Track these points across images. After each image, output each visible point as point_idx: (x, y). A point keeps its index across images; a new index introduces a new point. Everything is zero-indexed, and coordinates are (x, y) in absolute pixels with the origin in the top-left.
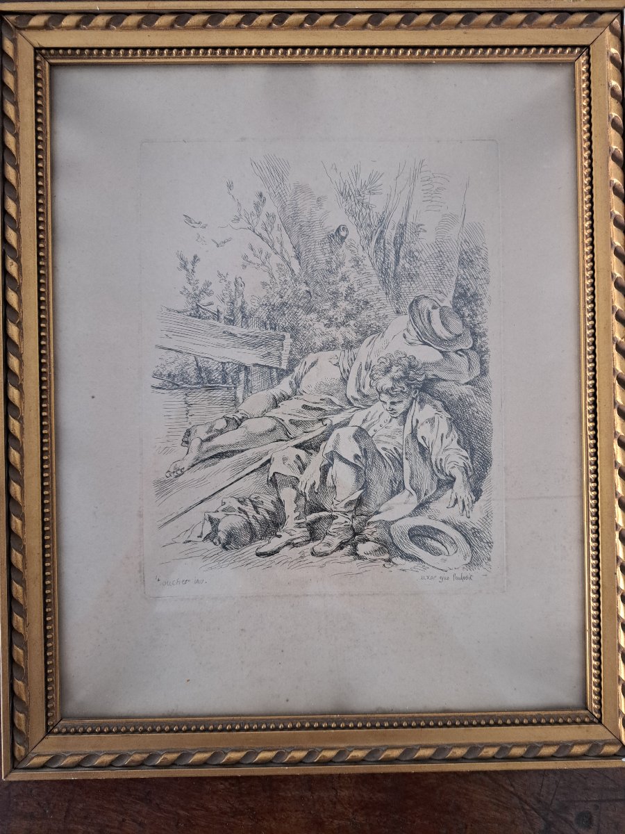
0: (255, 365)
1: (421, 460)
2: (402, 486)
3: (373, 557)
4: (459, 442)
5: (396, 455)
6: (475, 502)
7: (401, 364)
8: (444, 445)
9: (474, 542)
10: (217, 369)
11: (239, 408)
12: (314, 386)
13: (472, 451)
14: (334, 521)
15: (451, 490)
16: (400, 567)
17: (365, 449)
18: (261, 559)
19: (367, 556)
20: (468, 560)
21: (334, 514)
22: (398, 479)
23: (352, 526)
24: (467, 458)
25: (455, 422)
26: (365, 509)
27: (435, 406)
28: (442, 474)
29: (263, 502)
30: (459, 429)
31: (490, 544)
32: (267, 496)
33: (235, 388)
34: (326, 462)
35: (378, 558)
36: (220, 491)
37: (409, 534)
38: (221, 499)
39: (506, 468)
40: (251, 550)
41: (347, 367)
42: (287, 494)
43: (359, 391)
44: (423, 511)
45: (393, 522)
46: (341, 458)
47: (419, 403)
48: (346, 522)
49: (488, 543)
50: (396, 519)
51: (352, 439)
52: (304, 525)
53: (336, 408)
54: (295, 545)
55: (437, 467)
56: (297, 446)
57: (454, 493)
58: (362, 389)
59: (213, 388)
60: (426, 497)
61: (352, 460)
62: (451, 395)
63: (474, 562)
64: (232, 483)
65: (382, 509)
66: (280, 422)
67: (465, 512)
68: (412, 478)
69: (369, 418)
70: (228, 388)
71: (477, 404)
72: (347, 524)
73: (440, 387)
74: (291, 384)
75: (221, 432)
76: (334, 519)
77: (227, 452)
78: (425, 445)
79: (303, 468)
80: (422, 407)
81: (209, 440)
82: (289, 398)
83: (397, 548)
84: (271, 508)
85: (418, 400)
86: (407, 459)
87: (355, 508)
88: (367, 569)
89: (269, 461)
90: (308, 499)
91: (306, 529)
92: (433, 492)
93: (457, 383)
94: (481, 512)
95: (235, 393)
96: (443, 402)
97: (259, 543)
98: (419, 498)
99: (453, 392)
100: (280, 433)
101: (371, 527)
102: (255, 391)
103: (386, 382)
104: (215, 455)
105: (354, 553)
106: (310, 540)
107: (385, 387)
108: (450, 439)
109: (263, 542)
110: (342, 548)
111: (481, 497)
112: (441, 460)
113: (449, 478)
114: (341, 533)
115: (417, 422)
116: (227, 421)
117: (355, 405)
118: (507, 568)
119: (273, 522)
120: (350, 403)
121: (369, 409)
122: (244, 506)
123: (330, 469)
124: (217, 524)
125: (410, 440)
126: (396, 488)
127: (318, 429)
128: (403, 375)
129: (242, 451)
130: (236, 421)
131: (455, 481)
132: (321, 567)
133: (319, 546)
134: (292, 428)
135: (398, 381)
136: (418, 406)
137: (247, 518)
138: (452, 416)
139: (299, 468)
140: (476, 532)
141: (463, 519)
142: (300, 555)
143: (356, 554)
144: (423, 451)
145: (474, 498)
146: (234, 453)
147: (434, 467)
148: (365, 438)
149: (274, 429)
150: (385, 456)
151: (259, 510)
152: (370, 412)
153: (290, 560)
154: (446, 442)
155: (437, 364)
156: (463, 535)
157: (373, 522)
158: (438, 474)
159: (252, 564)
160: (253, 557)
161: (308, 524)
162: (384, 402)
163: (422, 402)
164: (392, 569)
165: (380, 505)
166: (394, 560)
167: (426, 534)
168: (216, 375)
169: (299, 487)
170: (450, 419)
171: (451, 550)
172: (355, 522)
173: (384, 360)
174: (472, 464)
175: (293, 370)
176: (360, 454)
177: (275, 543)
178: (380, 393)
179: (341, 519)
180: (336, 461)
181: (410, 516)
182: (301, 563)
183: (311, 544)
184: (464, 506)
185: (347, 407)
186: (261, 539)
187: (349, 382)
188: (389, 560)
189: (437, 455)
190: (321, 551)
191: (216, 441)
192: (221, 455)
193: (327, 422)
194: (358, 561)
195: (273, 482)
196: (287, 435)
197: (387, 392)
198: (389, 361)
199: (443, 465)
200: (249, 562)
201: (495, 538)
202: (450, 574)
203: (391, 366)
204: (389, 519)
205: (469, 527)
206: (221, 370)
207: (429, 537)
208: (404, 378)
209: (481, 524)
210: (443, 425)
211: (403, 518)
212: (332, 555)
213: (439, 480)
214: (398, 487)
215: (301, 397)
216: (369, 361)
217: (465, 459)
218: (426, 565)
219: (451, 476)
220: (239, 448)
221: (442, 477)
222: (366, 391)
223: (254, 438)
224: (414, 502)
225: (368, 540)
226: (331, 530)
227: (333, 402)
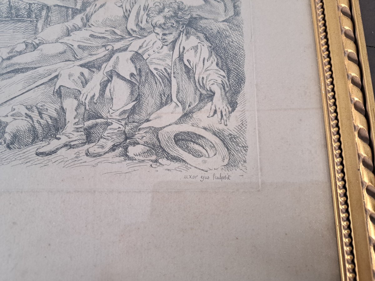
0: (55, 6)
1: (186, 77)
2: (169, 99)
3: (141, 158)
4: (217, 64)
5: (166, 74)
6: (231, 112)
7: (171, 7)
8: (205, 67)
9: (230, 147)
10: (24, 8)
11: (38, 36)
12: (101, 21)
13: (229, 71)
14: (109, 127)
15: (211, 103)
16: (166, 167)
17: (140, 69)
18: (40, 158)
19: (137, 158)
20: (226, 161)
21: (109, 120)
22: (167, 93)
23: (124, 131)
24: (224, 77)
25: (215, 49)
26: (137, 117)
27: (198, 37)
28: (204, 89)
29: (47, 109)
30: (217, 54)
31: (245, 148)
32: (52, 105)
33: (37, 21)
34: (106, 79)
35: (146, 159)
36: (12, 99)
37: (174, 139)
38: (11, 106)
39: (257, 85)
40: (33, 149)
41: (128, 8)
42: (70, 104)
43: (137, 25)
44: (188, 120)
45: (161, 129)
46: (119, 76)
47: (186, 35)
48: (119, 128)
49: (243, 147)
50: (163, 126)
51: (130, 61)
52: (82, 130)
53: (117, 37)
54: (71, 147)
55: (200, 84)
56: (81, 66)
57: (214, 105)
58: (140, 24)
59: (19, 21)
60: (190, 108)
61: (128, 78)
62: (212, 29)
63: (231, 164)
64: (23, 93)
65: (152, 117)
66: (71, 47)
67: (223, 121)
68: (178, 92)
69: (144, 45)
70: (31, 21)
71: (232, 36)
72: (120, 129)
73: (202, 23)
74: (82, 19)
75: (20, 53)
76: (109, 125)
77: (22, 69)
78: (190, 67)
79: (85, 83)
80: (187, 38)
81: (9, 59)
82: (80, 29)
83: (164, 150)
84: (54, 114)
85: (185, 32)
86: (174, 77)
87: (128, 117)
88: (136, 168)
89: (57, 77)
90: (87, 108)
91: (83, 133)
92: (196, 104)
93: (216, 21)
94: (237, 121)
95: (37, 25)
96: (205, 35)
97: (40, 144)
98: (184, 109)
99: (213, 27)
100: (69, 55)
101: (141, 132)
102: (53, 24)
103: (159, 19)
104: (12, 71)
105: (125, 154)
106: (85, 143)
107: (158, 23)
108: (210, 62)
109: (43, 143)
110: (114, 150)
111: (236, 109)
112: (203, 78)
113: (209, 93)
114: (114, 137)
115: (184, 48)
116: (26, 46)
117: (133, 35)
118: (261, 170)
119: (54, 126)
120: (129, 34)
121: (145, 39)
122: (30, 112)
123: (109, 84)
124: (5, 127)
125: (177, 62)
126: (165, 101)
127: (102, 53)
128: (173, 15)
129: (36, 68)
130: (34, 45)
131: (214, 95)
132: (94, 166)
133: (93, 148)
134: (79, 52)
135: (169, 18)
136: (184, 37)
137: (31, 122)
138: (212, 44)
139: (82, 83)
140: (232, 137)
141: (222, 127)
142: (75, 156)
143: (127, 155)
144: (189, 71)
145: (230, 109)
146: (28, 69)
147: (197, 84)
148: (141, 60)
149: (65, 52)
150: (156, 75)
151: (43, 116)
152: (145, 41)
153: (66, 159)
154: (207, 64)
155: (200, 7)
156: (221, 140)
157: (143, 128)
158: (200, 90)
159: (31, 162)
160: (33, 156)
161: (85, 129)
162: (157, 33)
163: (188, 34)
164: (158, 169)
165: (150, 115)
166: (160, 161)
167: (190, 138)
168: (24, 12)
169: (80, 98)
170: (210, 47)
171: (211, 153)
172: (128, 128)
173: (158, 4)
174: (229, 81)
175: (85, 10)
176: (135, 73)
177: (54, 144)
178: (154, 27)
179: (115, 125)
180: (115, 78)
181: (176, 123)
182: (76, 162)
183: (87, 146)
184: (222, 116)
185: (127, 37)
186: (42, 141)
187: (130, 19)
188: (156, 161)
189: (200, 74)
190: (95, 152)
191: (14, 60)
192: (16, 71)
193: (110, 47)
194: (128, 162)
195: (59, 93)
196: (75, 57)
197: (160, 26)
198: (162, 5)
199: (204, 82)
200: (28, 160)
201: (249, 143)
202: (210, 174)
203: (164, 8)
204: (158, 126)
205: (226, 134)
206: (27, 8)
207: (192, 141)
208: (174, 16)
209: (237, 131)
210: (205, 51)
211: (170, 125)
212: (104, 156)
213: (201, 94)
214: (166, 100)
215: (90, 29)
216: (146, 5)
217: (222, 77)
218: (189, 166)
219: (211, 91)
220: (33, 66)
221: (204, 92)
222: (142, 25)
223: (46, 59)
224: (180, 112)
225: (138, 144)
226: (105, 134)
227: (115, 33)
